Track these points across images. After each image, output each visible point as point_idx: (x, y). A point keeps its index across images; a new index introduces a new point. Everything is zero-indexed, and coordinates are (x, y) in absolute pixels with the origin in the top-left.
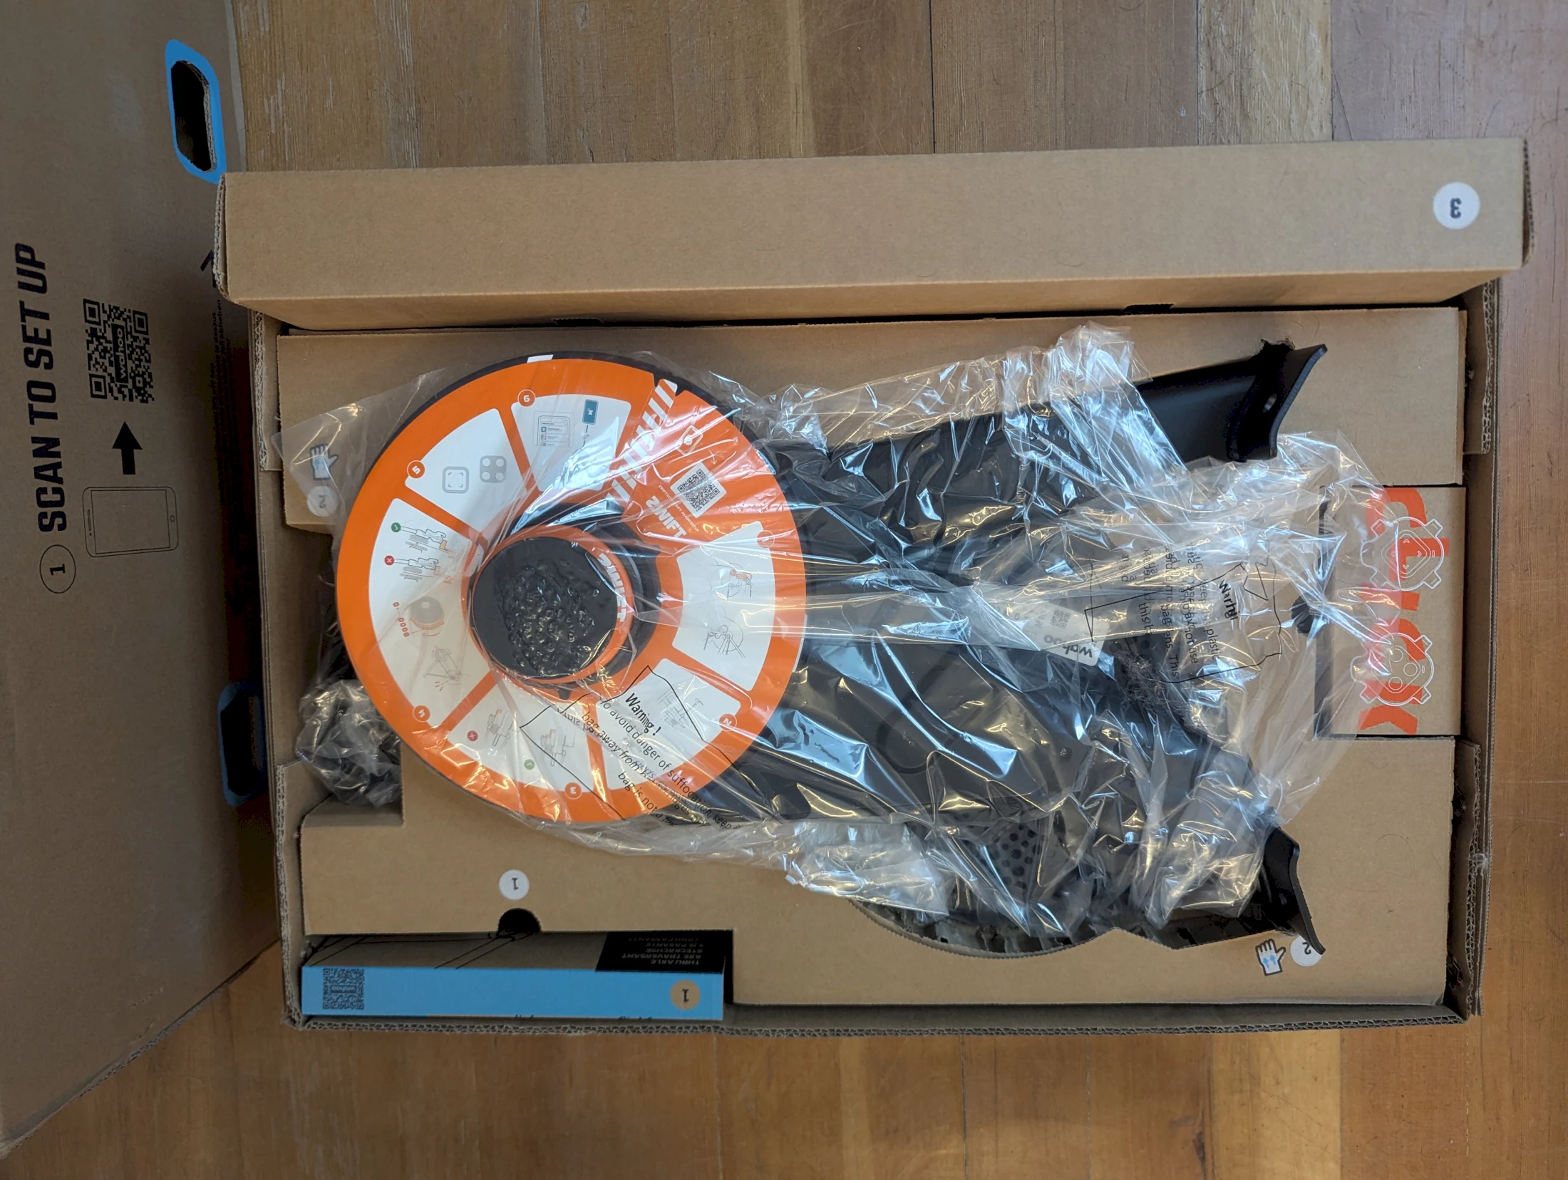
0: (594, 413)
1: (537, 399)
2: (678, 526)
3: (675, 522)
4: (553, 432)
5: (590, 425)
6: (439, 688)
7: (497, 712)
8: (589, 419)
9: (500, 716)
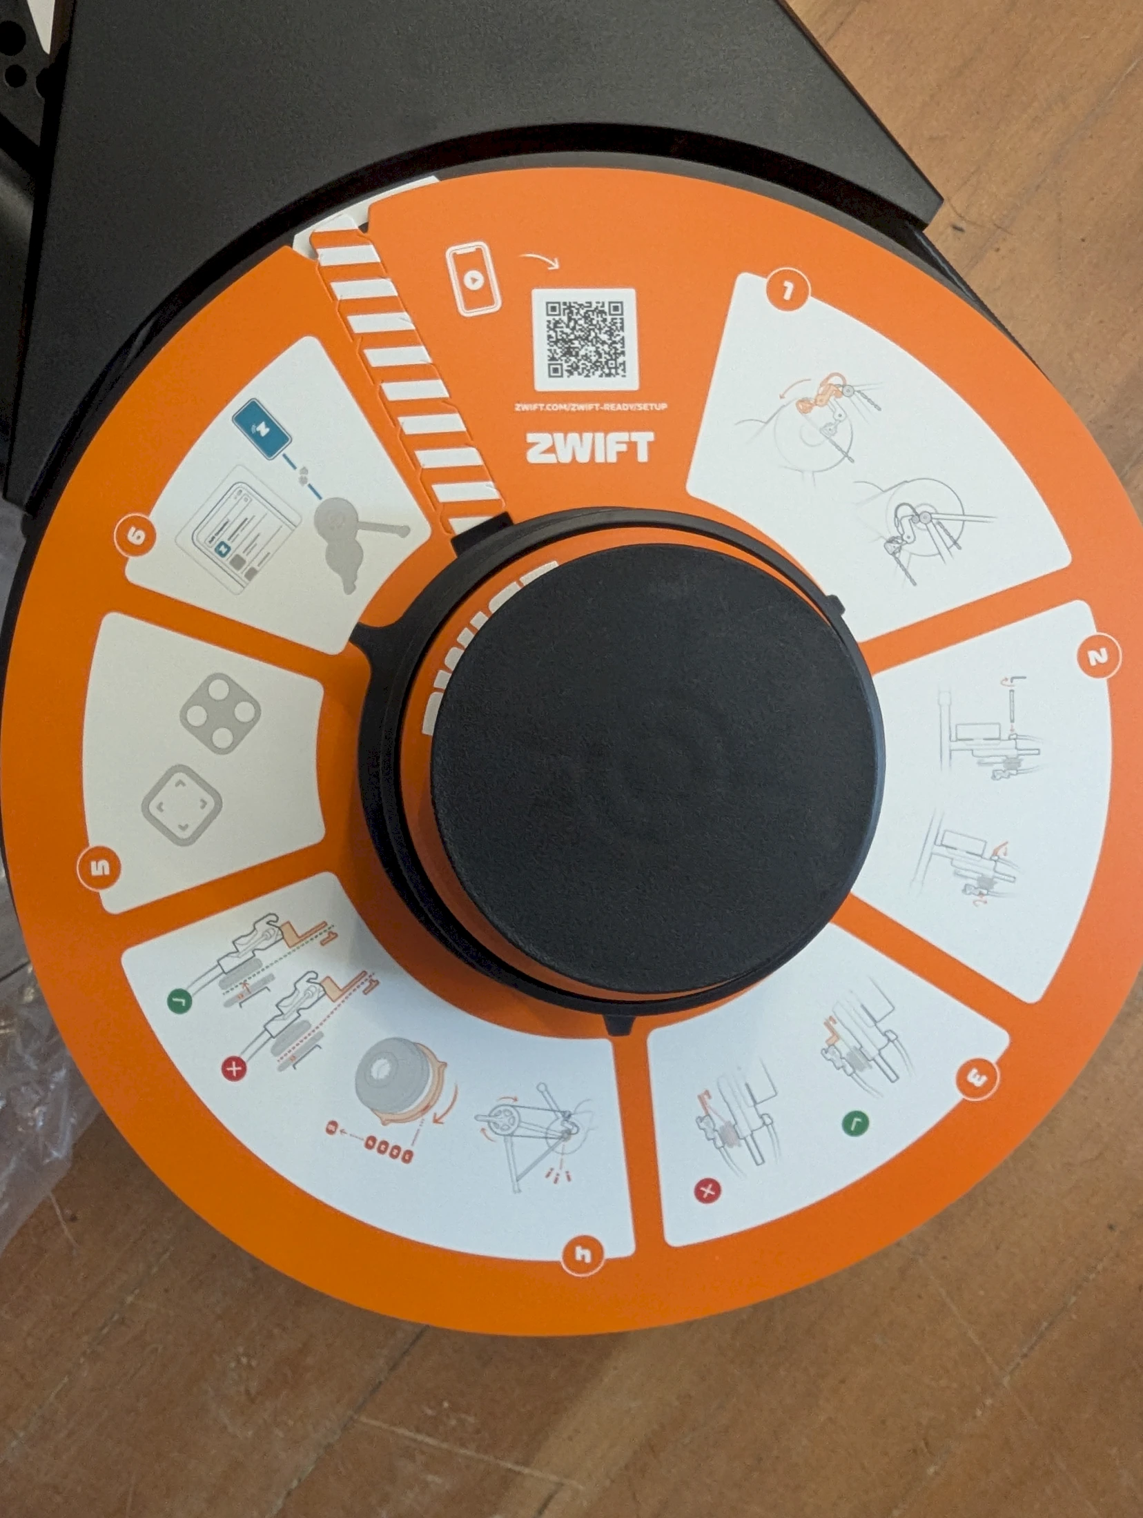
0: (270, 423)
1: (153, 517)
2: (624, 436)
3: (614, 436)
4: (242, 534)
5: (288, 450)
6: (563, 1178)
7: (704, 1104)
8: (273, 442)
9: (714, 1103)
